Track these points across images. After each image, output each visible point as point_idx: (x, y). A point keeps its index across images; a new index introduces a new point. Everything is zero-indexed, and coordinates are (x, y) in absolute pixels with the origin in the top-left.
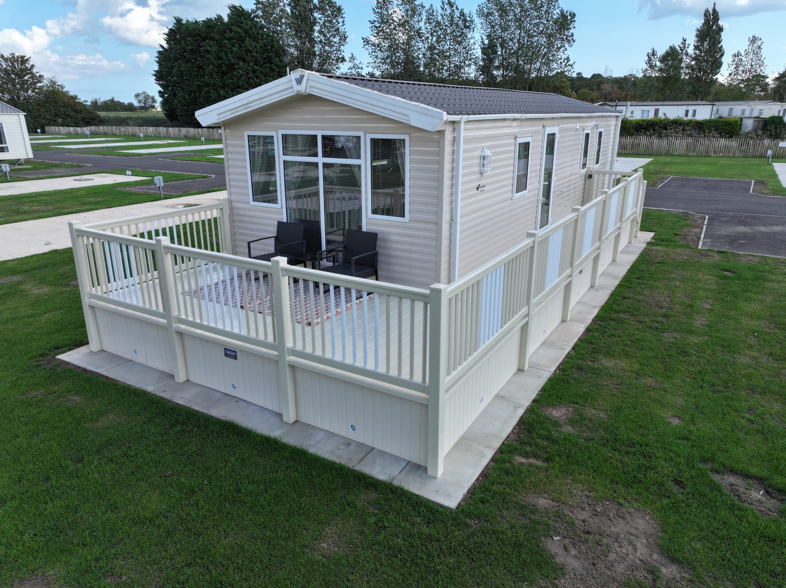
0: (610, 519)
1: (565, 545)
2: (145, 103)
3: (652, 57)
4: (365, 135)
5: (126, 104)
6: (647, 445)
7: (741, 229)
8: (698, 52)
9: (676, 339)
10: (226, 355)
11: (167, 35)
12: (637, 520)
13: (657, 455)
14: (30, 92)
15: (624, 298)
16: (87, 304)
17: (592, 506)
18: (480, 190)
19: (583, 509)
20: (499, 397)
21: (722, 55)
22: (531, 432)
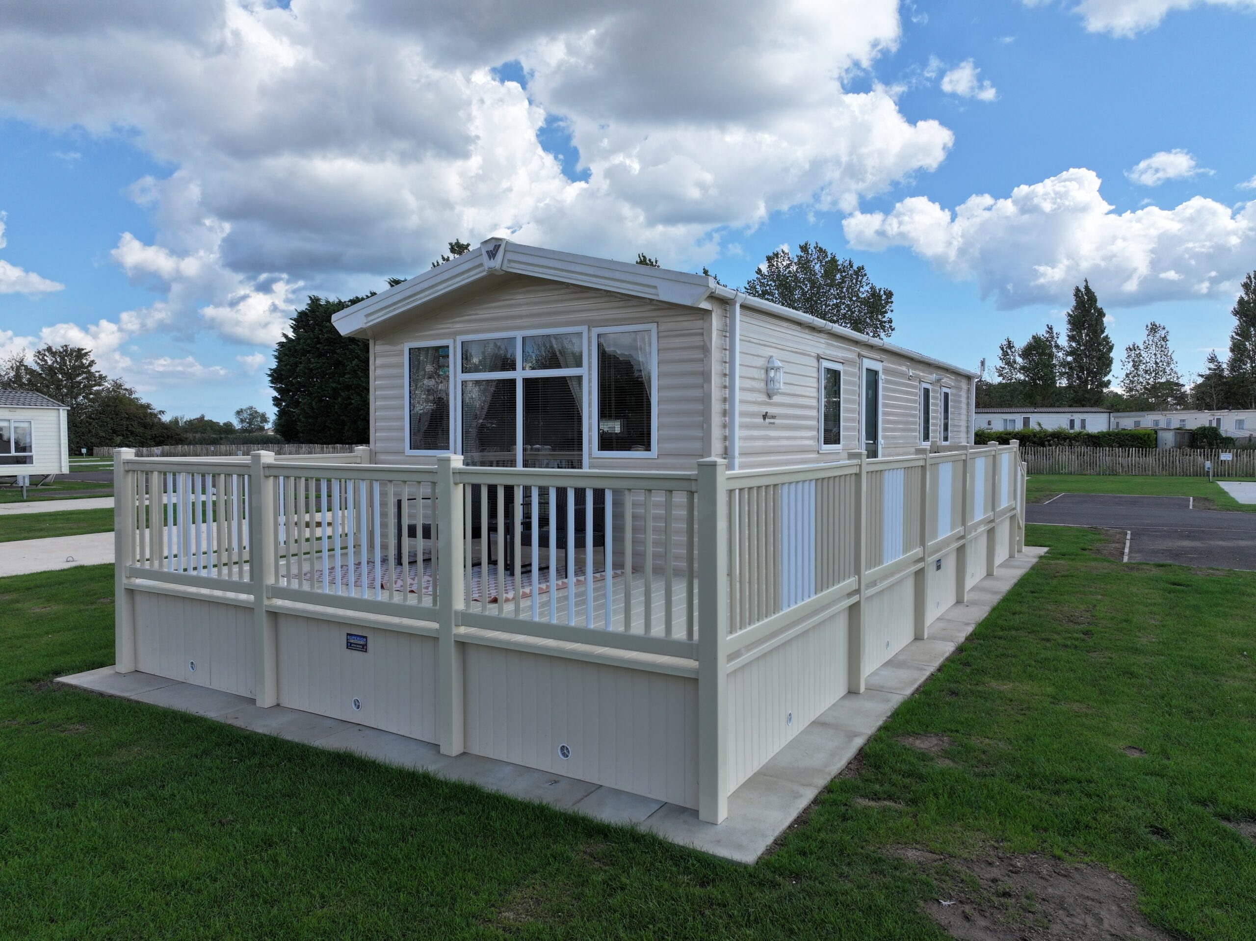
0: (1042, 878)
1: (963, 912)
2: (250, 423)
3: (1009, 351)
4: (589, 330)
5: (221, 424)
6: (1090, 781)
7: (1186, 543)
8: (1074, 345)
9: (1111, 658)
10: (350, 646)
11: (295, 320)
12: (1093, 880)
13: (1111, 792)
14: (81, 398)
15: (1014, 614)
16: (123, 587)
17: (1006, 861)
18: (768, 420)
19: (990, 864)
20: (819, 724)
21: (1111, 348)
22: (879, 767)
